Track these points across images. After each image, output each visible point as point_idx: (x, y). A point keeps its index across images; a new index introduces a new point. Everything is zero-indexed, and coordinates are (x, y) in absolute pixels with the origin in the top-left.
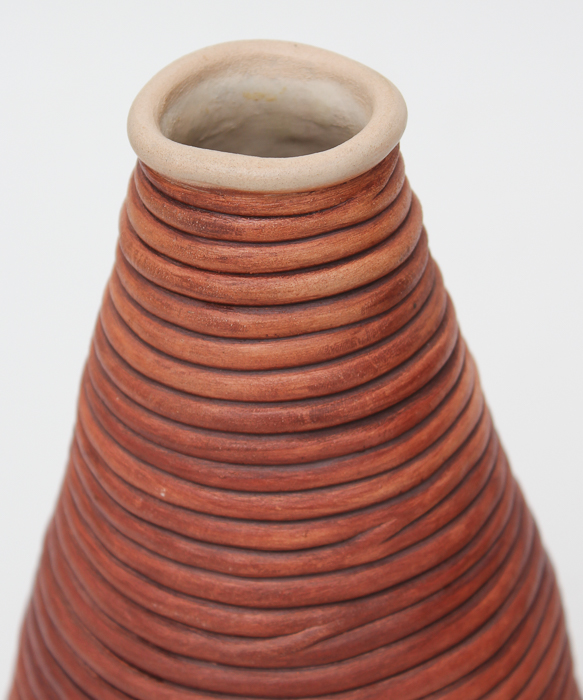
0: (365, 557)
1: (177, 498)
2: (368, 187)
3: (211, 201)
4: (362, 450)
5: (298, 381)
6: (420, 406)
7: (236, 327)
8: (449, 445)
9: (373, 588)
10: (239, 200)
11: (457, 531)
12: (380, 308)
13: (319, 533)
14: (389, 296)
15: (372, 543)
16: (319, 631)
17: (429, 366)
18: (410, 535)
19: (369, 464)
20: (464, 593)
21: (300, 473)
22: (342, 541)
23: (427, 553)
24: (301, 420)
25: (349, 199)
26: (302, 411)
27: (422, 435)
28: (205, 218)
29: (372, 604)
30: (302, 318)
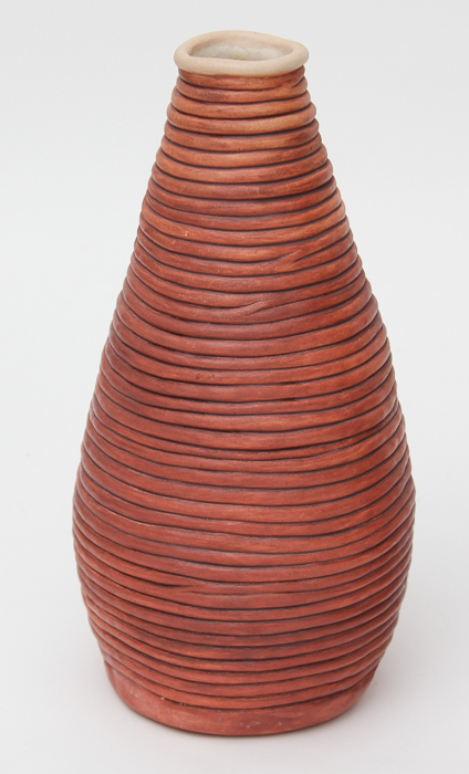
0: (285, 269)
1: (193, 236)
2: (289, 81)
3: (214, 82)
4: (284, 212)
5: (254, 173)
6: (312, 197)
7: (224, 146)
8: (328, 222)
9: (288, 286)
10: (228, 81)
11: (331, 267)
12: (294, 143)
13: (262, 252)
14: (298, 138)
15: (288, 261)
16: (262, 304)
17: (318, 179)
18: (307, 262)
19: (287, 220)
20: (335, 299)
21: (253, 222)
22: (274, 259)
23: (315, 274)
24: (255, 193)
25: (280, 86)
26: (256, 188)
27: (314, 211)
28: (211, 92)
29: (289, 294)
30: (256, 142)
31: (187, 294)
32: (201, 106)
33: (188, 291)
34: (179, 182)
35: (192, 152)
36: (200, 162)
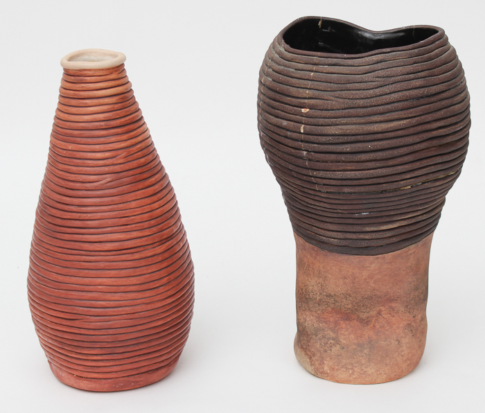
0: (119, 162)
1: (74, 149)
2: (116, 71)
3: (79, 73)
4: (118, 134)
5: (101, 116)
6: (131, 127)
7: (86, 103)
8: (140, 138)
9: (122, 170)
10: (86, 72)
11: (142, 160)
12: (120, 101)
13: (107, 154)
14: (122, 98)
15: (121, 158)
16: (109, 180)
17: (133, 118)
18: (130, 158)
19: (119, 138)
20: (145, 175)
21: (102, 140)
22: (113, 157)
23: (135, 164)
24: (102, 126)
25: (112, 73)
26: (103, 123)
27: (133, 133)
28: (78, 78)
29: (122, 174)
30: (101, 101)
31: (72, 177)
32: (74, 85)
33: (73, 175)
34: (66, 123)
35: (71, 108)
36: (75, 112)
